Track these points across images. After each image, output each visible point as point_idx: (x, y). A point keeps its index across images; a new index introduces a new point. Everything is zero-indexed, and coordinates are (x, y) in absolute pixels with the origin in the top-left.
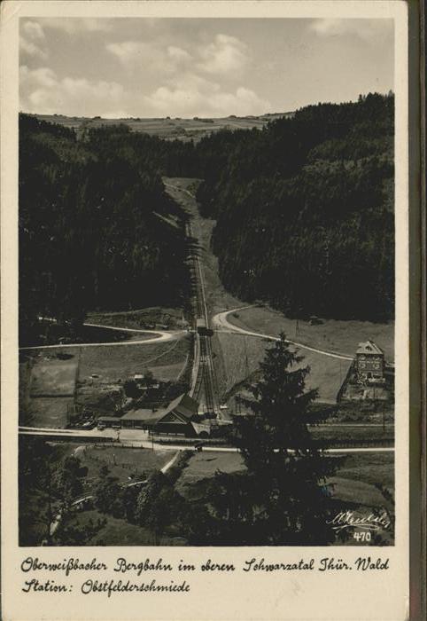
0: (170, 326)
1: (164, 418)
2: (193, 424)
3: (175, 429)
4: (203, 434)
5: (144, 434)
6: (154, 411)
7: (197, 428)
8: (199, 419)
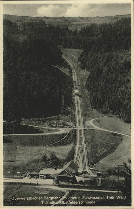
0: (64, 125)
1: (61, 174)
2: (76, 176)
3: (67, 179)
4: (81, 182)
5: (50, 182)
6: (56, 170)
7: (78, 179)
8: (78, 174)
